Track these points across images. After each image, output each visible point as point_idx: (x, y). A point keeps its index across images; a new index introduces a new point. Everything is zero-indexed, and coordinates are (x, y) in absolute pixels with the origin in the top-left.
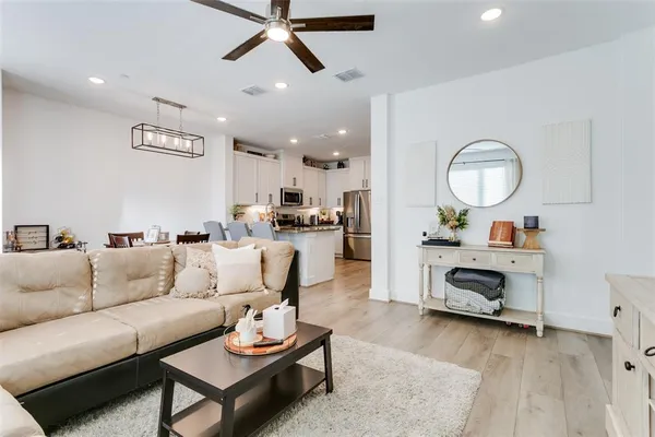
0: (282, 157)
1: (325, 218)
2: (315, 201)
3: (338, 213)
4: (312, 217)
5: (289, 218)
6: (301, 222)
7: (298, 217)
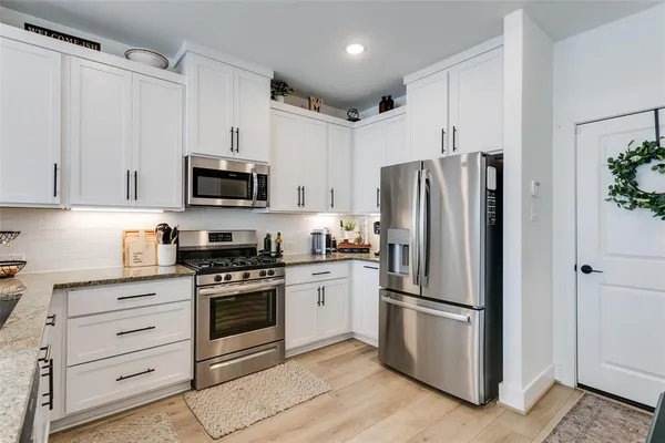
3: (378, 227)
4: (316, 235)
5: (237, 241)
6: (273, 249)
7: (268, 236)
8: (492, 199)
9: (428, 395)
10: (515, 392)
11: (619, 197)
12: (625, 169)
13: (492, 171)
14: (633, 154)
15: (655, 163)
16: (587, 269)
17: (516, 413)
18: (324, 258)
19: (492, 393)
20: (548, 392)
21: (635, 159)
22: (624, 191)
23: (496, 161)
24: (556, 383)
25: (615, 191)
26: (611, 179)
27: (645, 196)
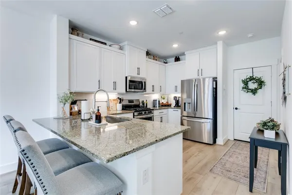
0: (127, 48)
1: (164, 102)
2: (157, 88)
3: (175, 98)
4: (155, 101)
5: (135, 103)
6: (145, 105)
7: (143, 101)
8: (214, 90)
9: (198, 144)
10: (220, 140)
11: (244, 90)
12: (246, 82)
13: (215, 82)
14: (247, 79)
15: (252, 81)
16: (236, 109)
17: (221, 145)
18: (158, 108)
19: (215, 142)
20: (227, 141)
21: (248, 80)
22: (245, 88)
23: (215, 80)
24: (229, 140)
25: (243, 88)
26: (242, 85)
27: (250, 89)
